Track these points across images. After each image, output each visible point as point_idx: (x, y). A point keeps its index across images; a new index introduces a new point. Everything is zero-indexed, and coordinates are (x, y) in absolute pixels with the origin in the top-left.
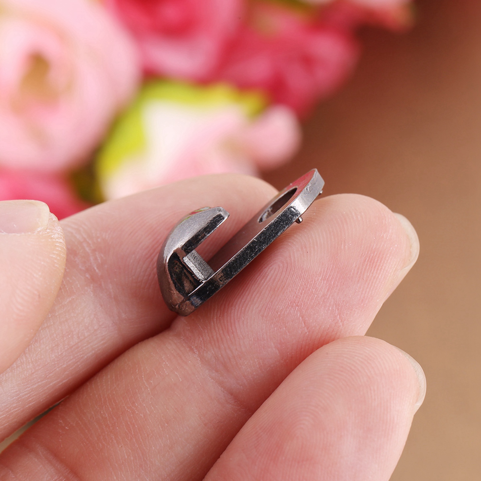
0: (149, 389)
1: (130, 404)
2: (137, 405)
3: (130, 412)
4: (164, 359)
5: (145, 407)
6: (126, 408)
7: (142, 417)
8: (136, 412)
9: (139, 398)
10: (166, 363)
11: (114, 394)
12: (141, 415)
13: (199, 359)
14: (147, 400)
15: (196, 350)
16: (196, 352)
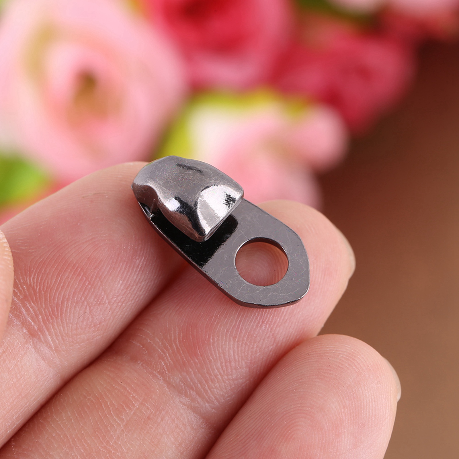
0: (122, 426)
1: (104, 443)
2: (111, 443)
3: (106, 452)
4: (129, 391)
5: (121, 445)
6: (100, 448)
7: (119, 456)
8: (111, 451)
9: (113, 436)
10: (133, 395)
11: (83, 434)
12: (118, 454)
13: (166, 386)
14: (122, 438)
15: (159, 375)
16: (160, 378)
